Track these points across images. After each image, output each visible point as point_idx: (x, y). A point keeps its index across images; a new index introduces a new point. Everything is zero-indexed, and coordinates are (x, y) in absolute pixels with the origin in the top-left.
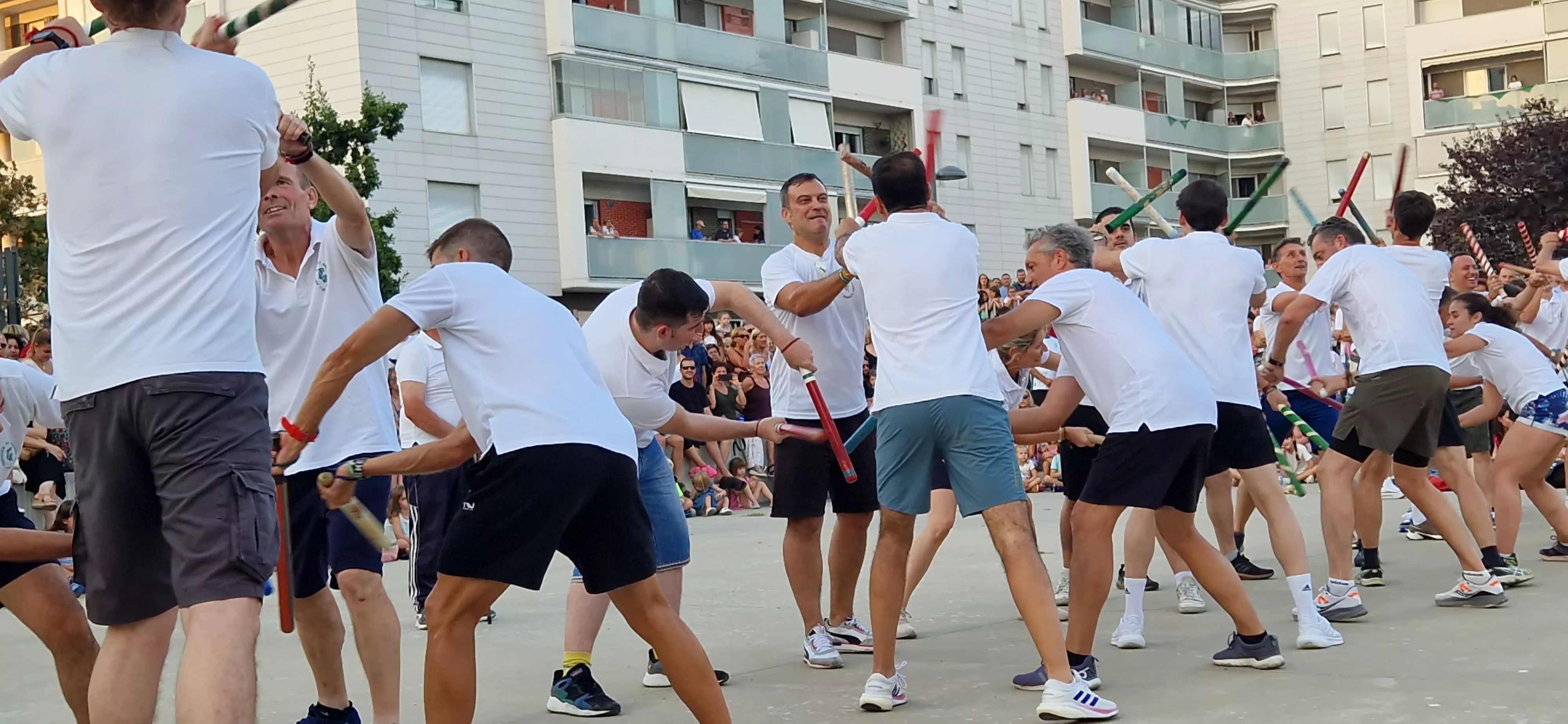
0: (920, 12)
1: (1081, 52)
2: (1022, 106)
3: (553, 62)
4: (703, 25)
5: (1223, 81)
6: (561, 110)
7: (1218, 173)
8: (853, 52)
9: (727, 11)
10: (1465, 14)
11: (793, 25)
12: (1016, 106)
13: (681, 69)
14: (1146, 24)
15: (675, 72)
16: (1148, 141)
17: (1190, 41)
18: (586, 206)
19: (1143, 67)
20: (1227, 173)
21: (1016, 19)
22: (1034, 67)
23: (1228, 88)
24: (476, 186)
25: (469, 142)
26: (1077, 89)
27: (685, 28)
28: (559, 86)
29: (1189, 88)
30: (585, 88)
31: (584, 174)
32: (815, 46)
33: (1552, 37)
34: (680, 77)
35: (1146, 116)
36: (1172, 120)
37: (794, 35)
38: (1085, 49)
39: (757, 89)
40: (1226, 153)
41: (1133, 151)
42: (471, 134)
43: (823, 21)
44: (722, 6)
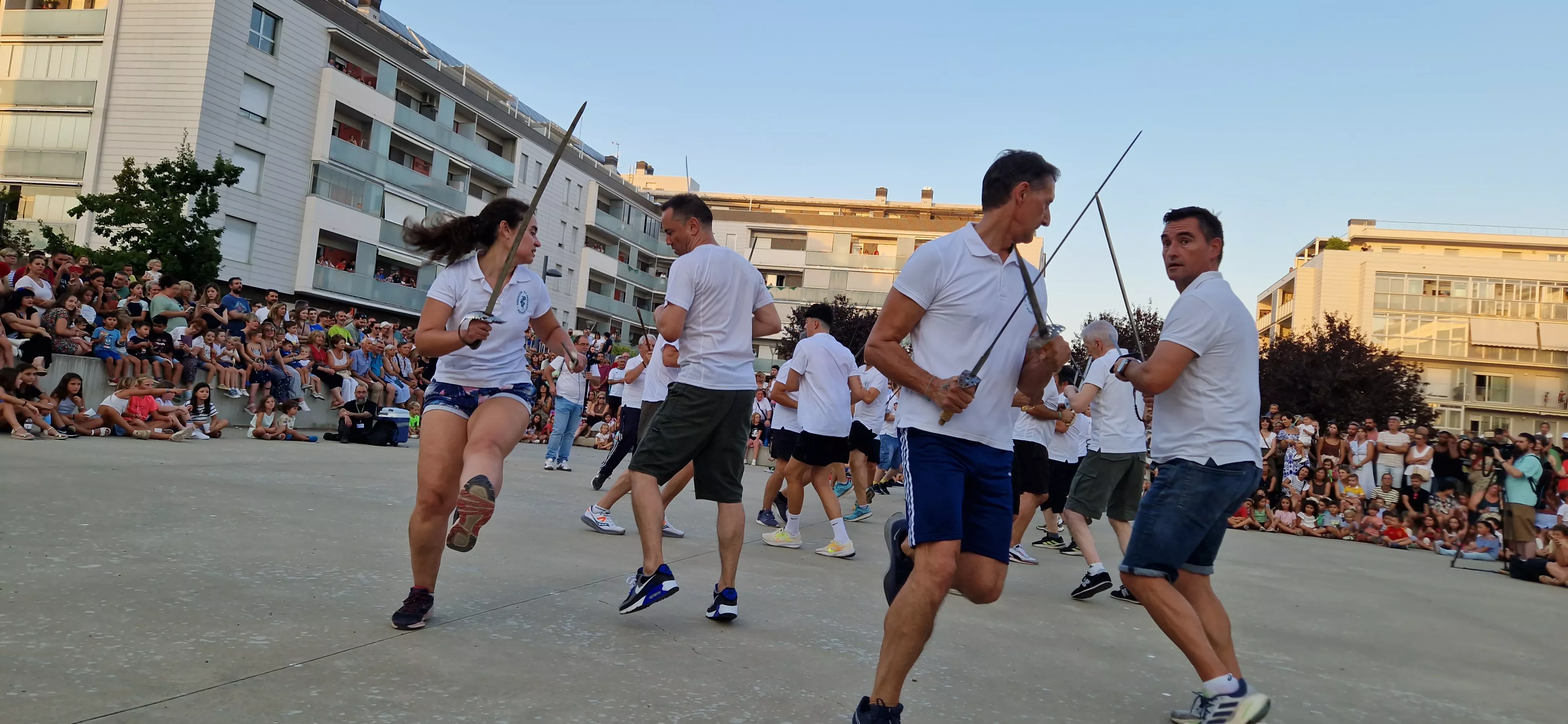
0: (518, 186)
1: (593, 225)
2: (560, 245)
3: (314, 165)
4: (403, 165)
5: (656, 254)
6: (312, 192)
7: (646, 298)
8: (481, 198)
9: (416, 160)
10: (771, 248)
11: (451, 177)
12: (558, 245)
13: (387, 185)
14: (626, 218)
15: (383, 186)
16: (617, 275)
17: (645, 232)
18: (318, 248)
19: (621, 239)
20: (650, 300)
21: (565, 201)
22: (569, 227)
23: (658, 258)
24: (254, 224)
25: (255, 198)
26: (588, 243)
27: (393, 164)
28: (315, 180)
29: (640, 254)
30: (330, 183)
31: (320, 229)
32: (461, 190)
33: (808, 267)
34: (385, 189)
35: (619, 263)
36: (630, 269)
37: (450, 182)
38: (596, 224)
39: (427, 206)
40: (652, 289)
41: (609, 279)
42: (257, 194)
43: (468, 178)
44: (414, 157)
